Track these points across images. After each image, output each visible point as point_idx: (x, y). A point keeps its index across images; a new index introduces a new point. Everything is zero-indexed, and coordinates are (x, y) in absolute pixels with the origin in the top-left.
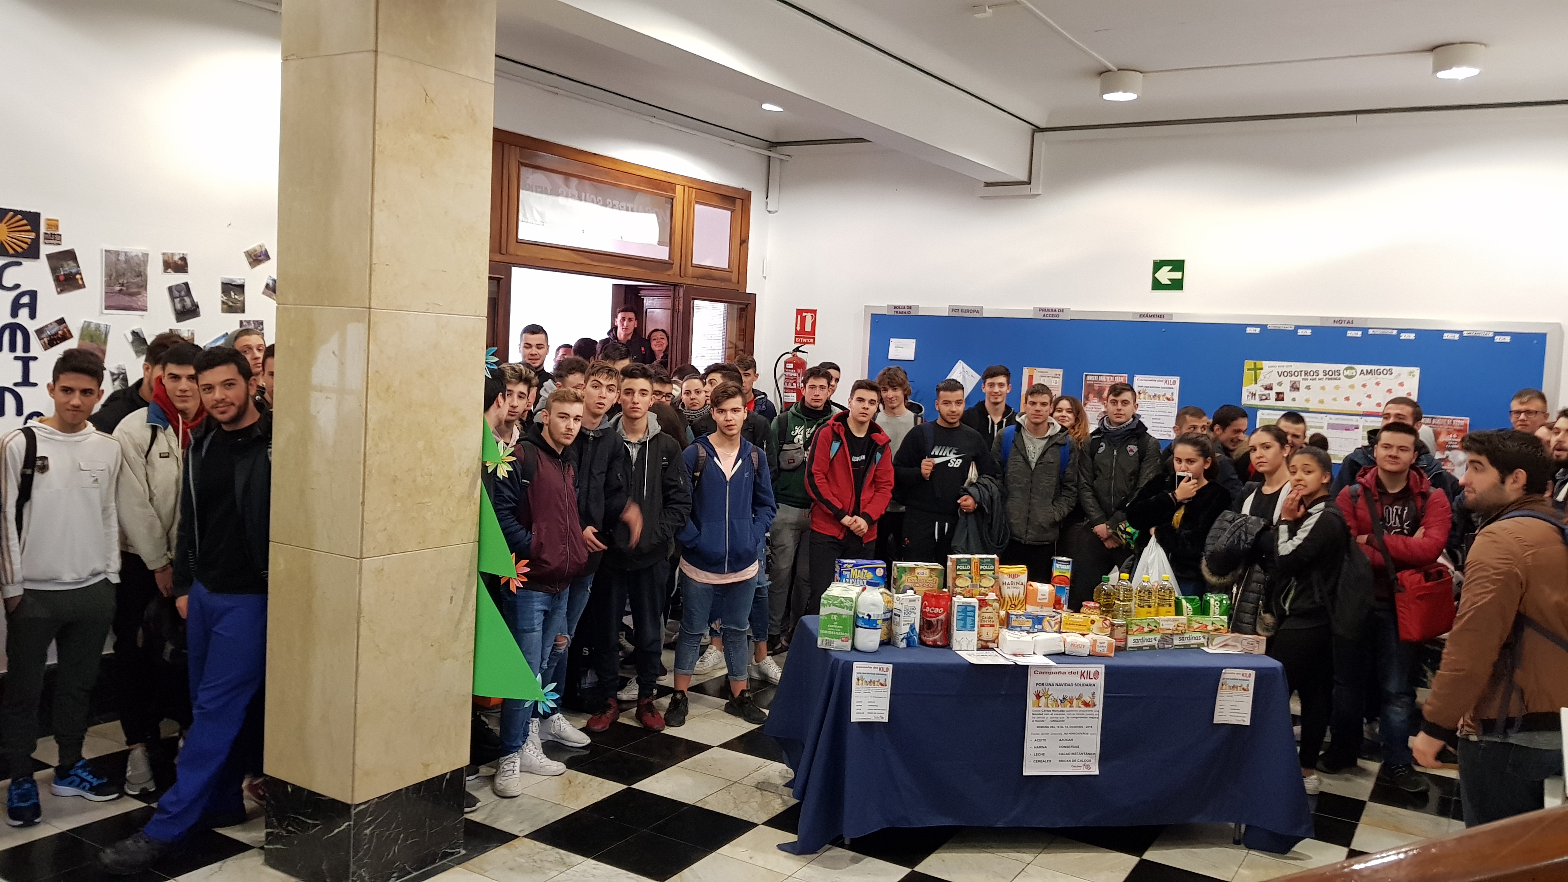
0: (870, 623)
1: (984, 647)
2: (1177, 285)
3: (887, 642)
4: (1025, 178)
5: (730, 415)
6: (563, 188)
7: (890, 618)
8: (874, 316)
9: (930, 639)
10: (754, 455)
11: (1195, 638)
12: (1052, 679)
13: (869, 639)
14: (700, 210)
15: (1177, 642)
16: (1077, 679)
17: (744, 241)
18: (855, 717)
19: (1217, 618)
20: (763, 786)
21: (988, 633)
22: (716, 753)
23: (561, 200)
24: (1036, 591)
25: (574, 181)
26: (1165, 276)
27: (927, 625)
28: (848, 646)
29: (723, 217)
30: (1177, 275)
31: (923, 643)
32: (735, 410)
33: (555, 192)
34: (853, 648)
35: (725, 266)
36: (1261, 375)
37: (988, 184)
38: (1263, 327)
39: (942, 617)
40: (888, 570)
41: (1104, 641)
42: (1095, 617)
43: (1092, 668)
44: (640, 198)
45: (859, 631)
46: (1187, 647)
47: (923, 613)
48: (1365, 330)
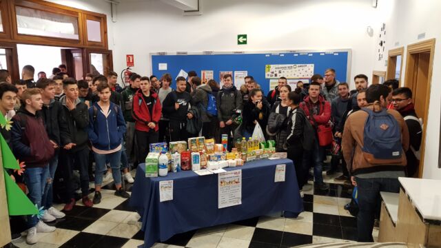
0: (164, 166)
1: (203, 168)
2: (245, 42)
3: (170, 171)
4: (196, 9)
5: (105, 95)
6: (34, 15)
7: (171, 162)
8: (153, 56)
9: (184, 168)
10: (116, 108)
11: (266, 155)
12: (226, 176)
13: (164, 172)
14: (89, 22)
15: (261, 157)
16: (233, 175)
17: (106, 32)
18: (162, 200)
19: (272, 148)
20: (130, 223)
21: (203, 163)
22: (113, 212)
23: (34, 18)
24: (217, 147)
25: (39, 12)
26: (241, 40)
27: (183, 163)
28: (156, 175)
29: (97, 24)
30: (245, 39)
31: (182, 169)
32: (107, 93)
33: (31, 16)
34: (159, 176)
35: (100, 41)
36: (270, 69)
37: (185, 11)
38: (270, 54)
39: (188, 160)
40: (168, 146)
41: (240, 161)
42: (237, 153)
43: (238, 171)
44: (66, 18)
45: (160, 169)
46: (264, 158)
47: (182, 160)
48: (298, 54)
